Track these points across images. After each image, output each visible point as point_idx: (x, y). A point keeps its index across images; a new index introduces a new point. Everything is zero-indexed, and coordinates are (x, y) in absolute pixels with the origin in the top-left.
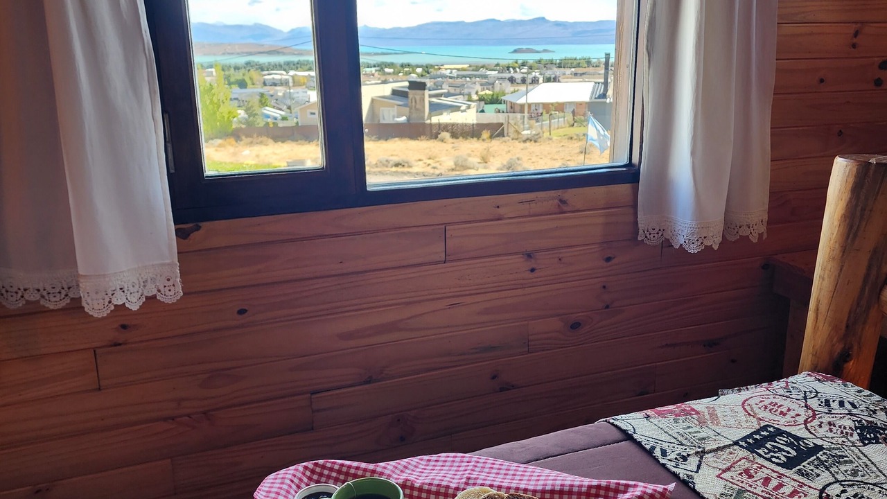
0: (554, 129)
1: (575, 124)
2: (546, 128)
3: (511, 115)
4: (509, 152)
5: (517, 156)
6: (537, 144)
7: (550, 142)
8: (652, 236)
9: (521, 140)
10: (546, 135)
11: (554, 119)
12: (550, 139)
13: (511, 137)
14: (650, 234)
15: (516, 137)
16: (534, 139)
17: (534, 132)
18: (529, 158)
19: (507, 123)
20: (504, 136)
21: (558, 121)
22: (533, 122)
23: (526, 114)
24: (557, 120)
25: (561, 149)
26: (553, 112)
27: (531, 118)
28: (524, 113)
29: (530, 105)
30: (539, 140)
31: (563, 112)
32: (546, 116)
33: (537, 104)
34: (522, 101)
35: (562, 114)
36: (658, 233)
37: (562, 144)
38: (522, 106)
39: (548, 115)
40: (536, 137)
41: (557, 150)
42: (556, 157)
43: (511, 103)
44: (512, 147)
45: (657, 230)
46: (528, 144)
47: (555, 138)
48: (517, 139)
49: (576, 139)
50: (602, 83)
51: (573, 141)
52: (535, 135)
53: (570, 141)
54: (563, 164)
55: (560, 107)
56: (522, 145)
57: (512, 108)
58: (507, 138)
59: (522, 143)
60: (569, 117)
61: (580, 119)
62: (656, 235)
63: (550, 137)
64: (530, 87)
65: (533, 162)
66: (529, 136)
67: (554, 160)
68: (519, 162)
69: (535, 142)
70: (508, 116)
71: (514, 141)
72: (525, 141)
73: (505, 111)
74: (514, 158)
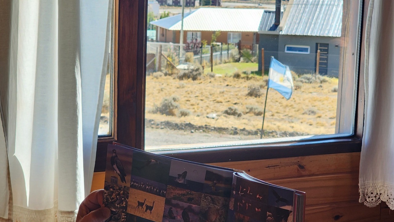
0: (216, 64)
1: (242, 59)
2: (206, 62)
3: (163, 44)
4: (162, 90)
5: (173, 95)
6: (196, 82)
7: (212, 79)
8: (370, 199)
9: (175, 76)
10: (207, 70)
11: (216, 51)
12: (213, 76)
13: (164, 72)
14: (369, 197)
15: (170, 72)
16: (193, 76)
17: (192, 67)
18: (186, 99)
19: (158, 55)
20: (155, 71)
21: (221, 54)
22: (190, 54)
23: (181, 44)
24: (219, 53)
25: (225, 89)
26: (214, 43)
27: (187, 49)
28: (179, 42)
29: (185, 32)
30: (199, 77)
31: (226, 43)
32: (207, 48)
33: (194, 33)
34: (176, 27)
35: (225, 46)
36: (375, 197)
37: (226, 83)
38: (176, 34)
39: (210, 47)
40: (195, 73)
41: (222, 90)
42: (219, 99)
43: (163, 29)
44: (165, 85)
45: (375, 194)
46: (185, 82)
47: (217, 75)
48: (170, 75)
49: (243, 78)
50: (273, 12)
51: (241, 80)
52: (193, 70)
53: (236, 79)
54: (230, 109)
55: (223, 37)
56: (178, 82)
57: (163, 35)
58: (159, 73)
59: (178, 80)
60: (234, 51)
61: (248, 53)
62: (374, 199)
63: (212, 74)
64: (187, 10)
65: (192, 105)
66: (187, 72)
67: (218, 102)
68: (175, 104)
69: (194, 78)
70: (161, 47)
71: (168, 77)
72: (181, 78)
73: (155, 38)
74: (170, 98)
